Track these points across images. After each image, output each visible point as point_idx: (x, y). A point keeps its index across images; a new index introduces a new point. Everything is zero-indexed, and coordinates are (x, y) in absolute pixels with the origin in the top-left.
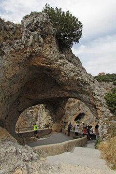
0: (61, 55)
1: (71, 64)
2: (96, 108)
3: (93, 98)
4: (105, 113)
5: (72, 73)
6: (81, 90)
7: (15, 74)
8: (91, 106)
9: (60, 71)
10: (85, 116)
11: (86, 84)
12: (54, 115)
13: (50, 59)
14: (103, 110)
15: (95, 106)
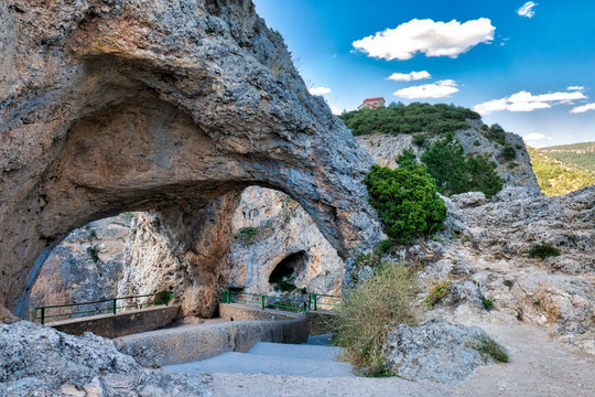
0: (213, 19)
1: (249, 58)
2: (336, 219)
3: (328, 182)
4: (364, 234)
5: (253, 89)
6: (286, 152)
7: (30, 86)
8: (321, 209)
9: (207, 80)
10: (309, 264)
11: (303, 131)
12: (190, 256)
13: (167, 33)
14: (359, 223)
15: (333, 211)
